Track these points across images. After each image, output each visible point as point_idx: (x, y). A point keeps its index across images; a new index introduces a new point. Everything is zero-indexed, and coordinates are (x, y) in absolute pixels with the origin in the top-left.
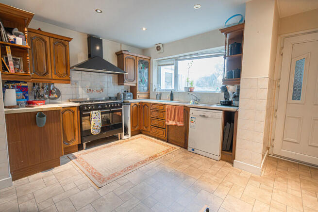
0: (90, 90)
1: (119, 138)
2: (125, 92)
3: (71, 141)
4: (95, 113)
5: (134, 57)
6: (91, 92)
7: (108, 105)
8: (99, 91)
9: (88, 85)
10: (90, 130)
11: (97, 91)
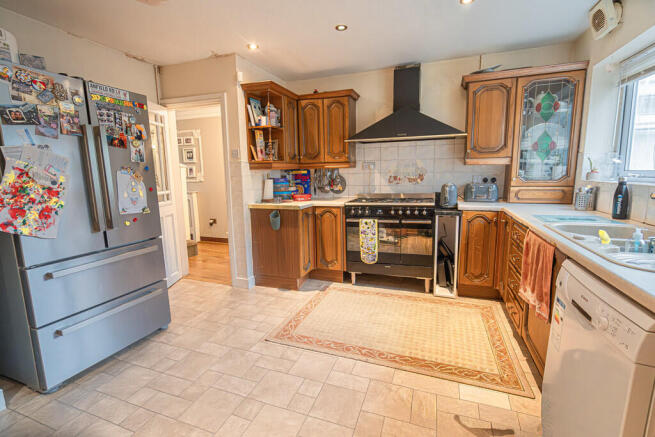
0: (395, 178)
1: (427, 290)
2: (485, 180)
3: (332, 262)
4: (366, 223)
5: (508, 83)
6: (395, 182)
7: (396, 211)
8: (414, 180)
9: (393, 168)
10: (359, 252)
11: (410, 180)
